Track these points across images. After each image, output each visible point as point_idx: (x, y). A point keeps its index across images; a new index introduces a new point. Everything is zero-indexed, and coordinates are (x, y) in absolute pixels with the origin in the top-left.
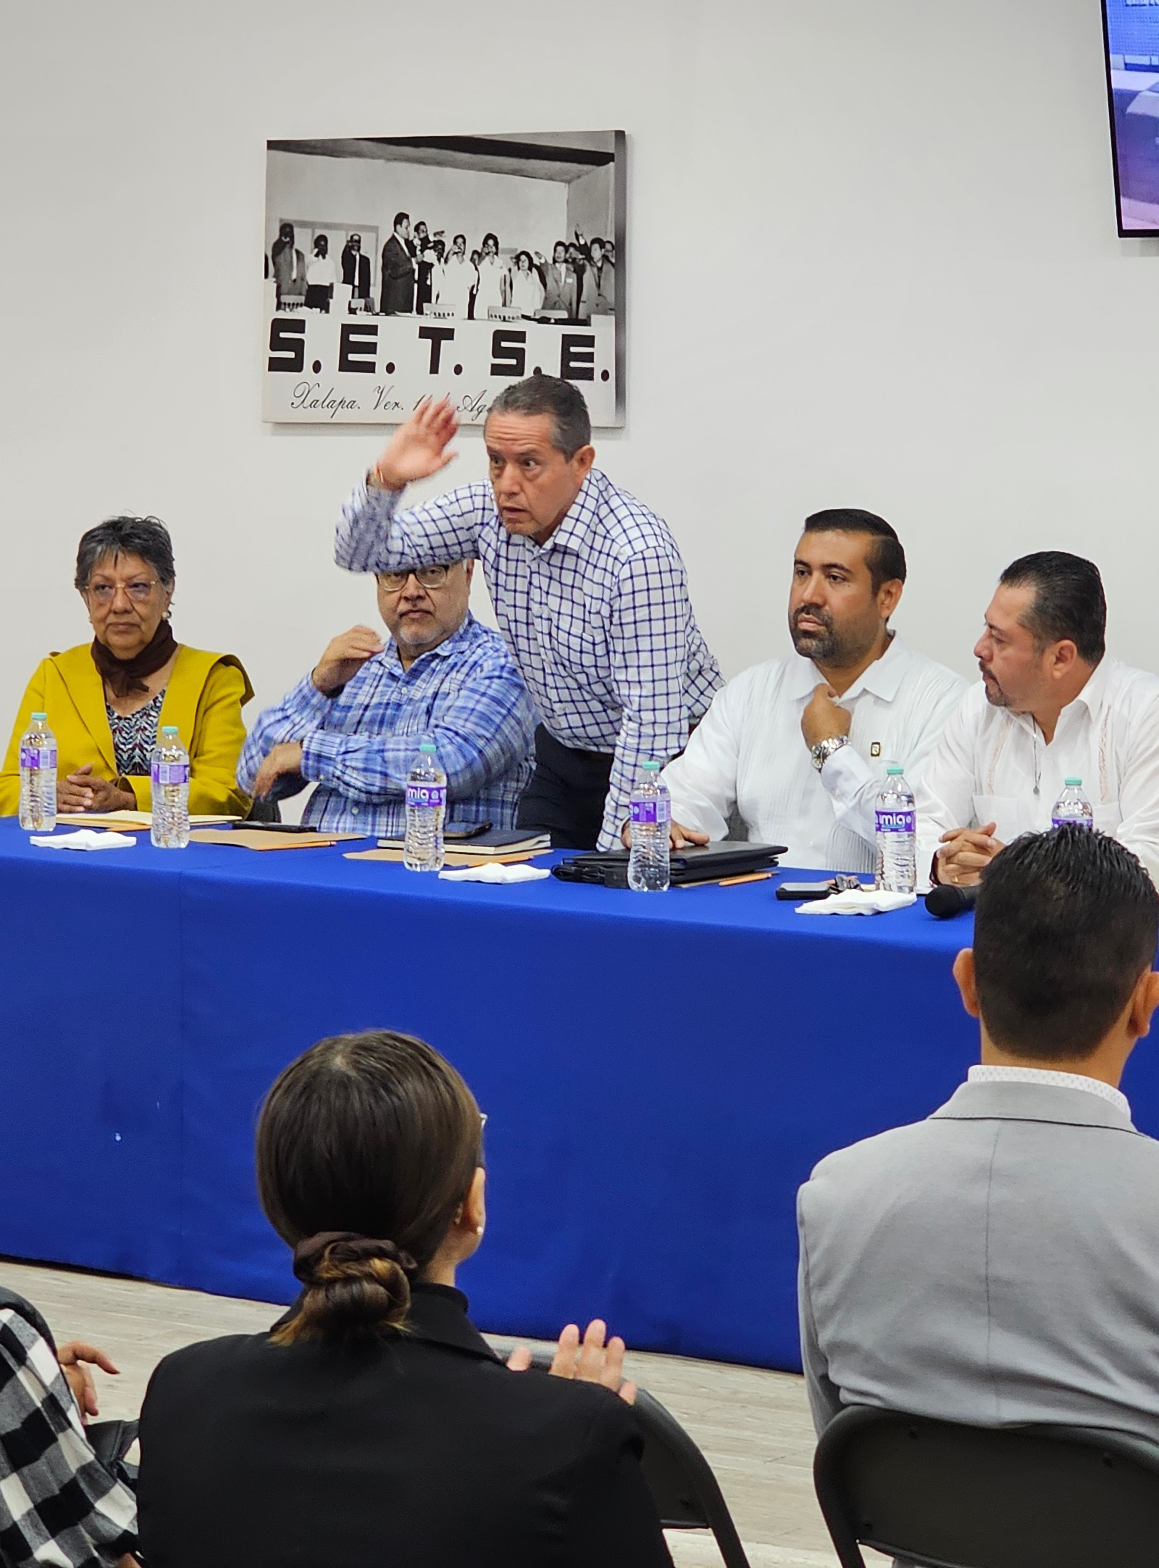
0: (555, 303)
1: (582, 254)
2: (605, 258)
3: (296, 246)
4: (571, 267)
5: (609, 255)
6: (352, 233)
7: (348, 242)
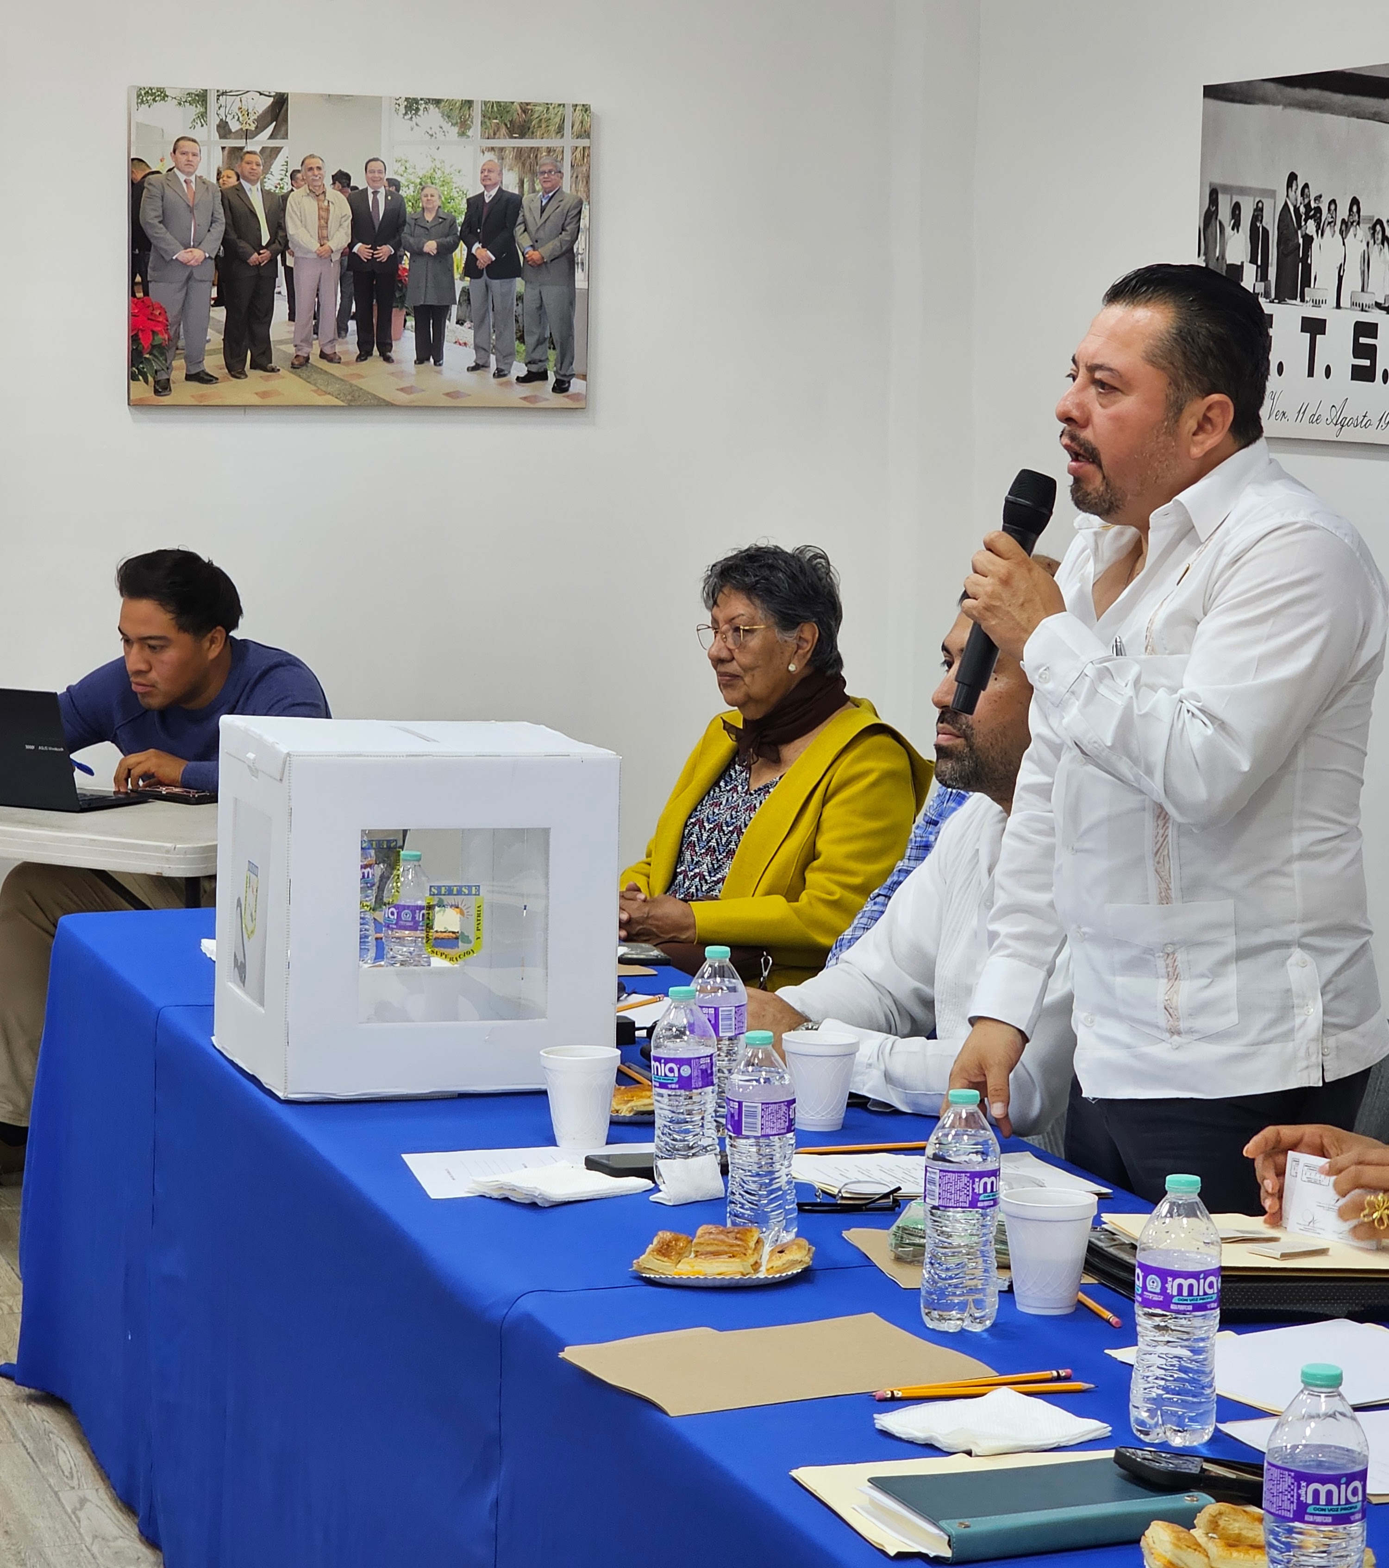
3: (1219, 217)
6: (1257, 200)
7: (1255, 210)
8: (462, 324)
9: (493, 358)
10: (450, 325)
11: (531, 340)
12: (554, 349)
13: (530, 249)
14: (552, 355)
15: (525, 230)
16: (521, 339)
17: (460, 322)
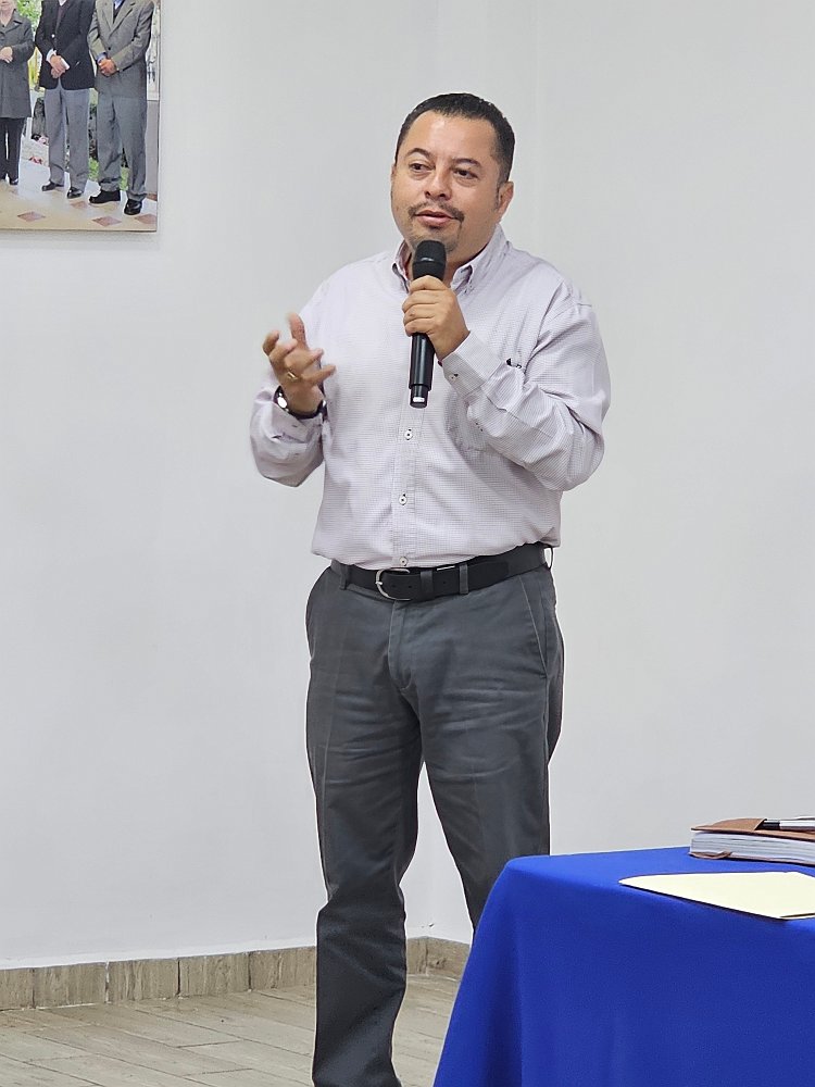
8: (37, 139)
9: (67, 175)
10: (25, 138)
11: (104, 156)
12: (127, 166)
13: (104, 57)
14: (125, 173)
15: (99, 36)
16: (94, 155)
17: (35, 137)
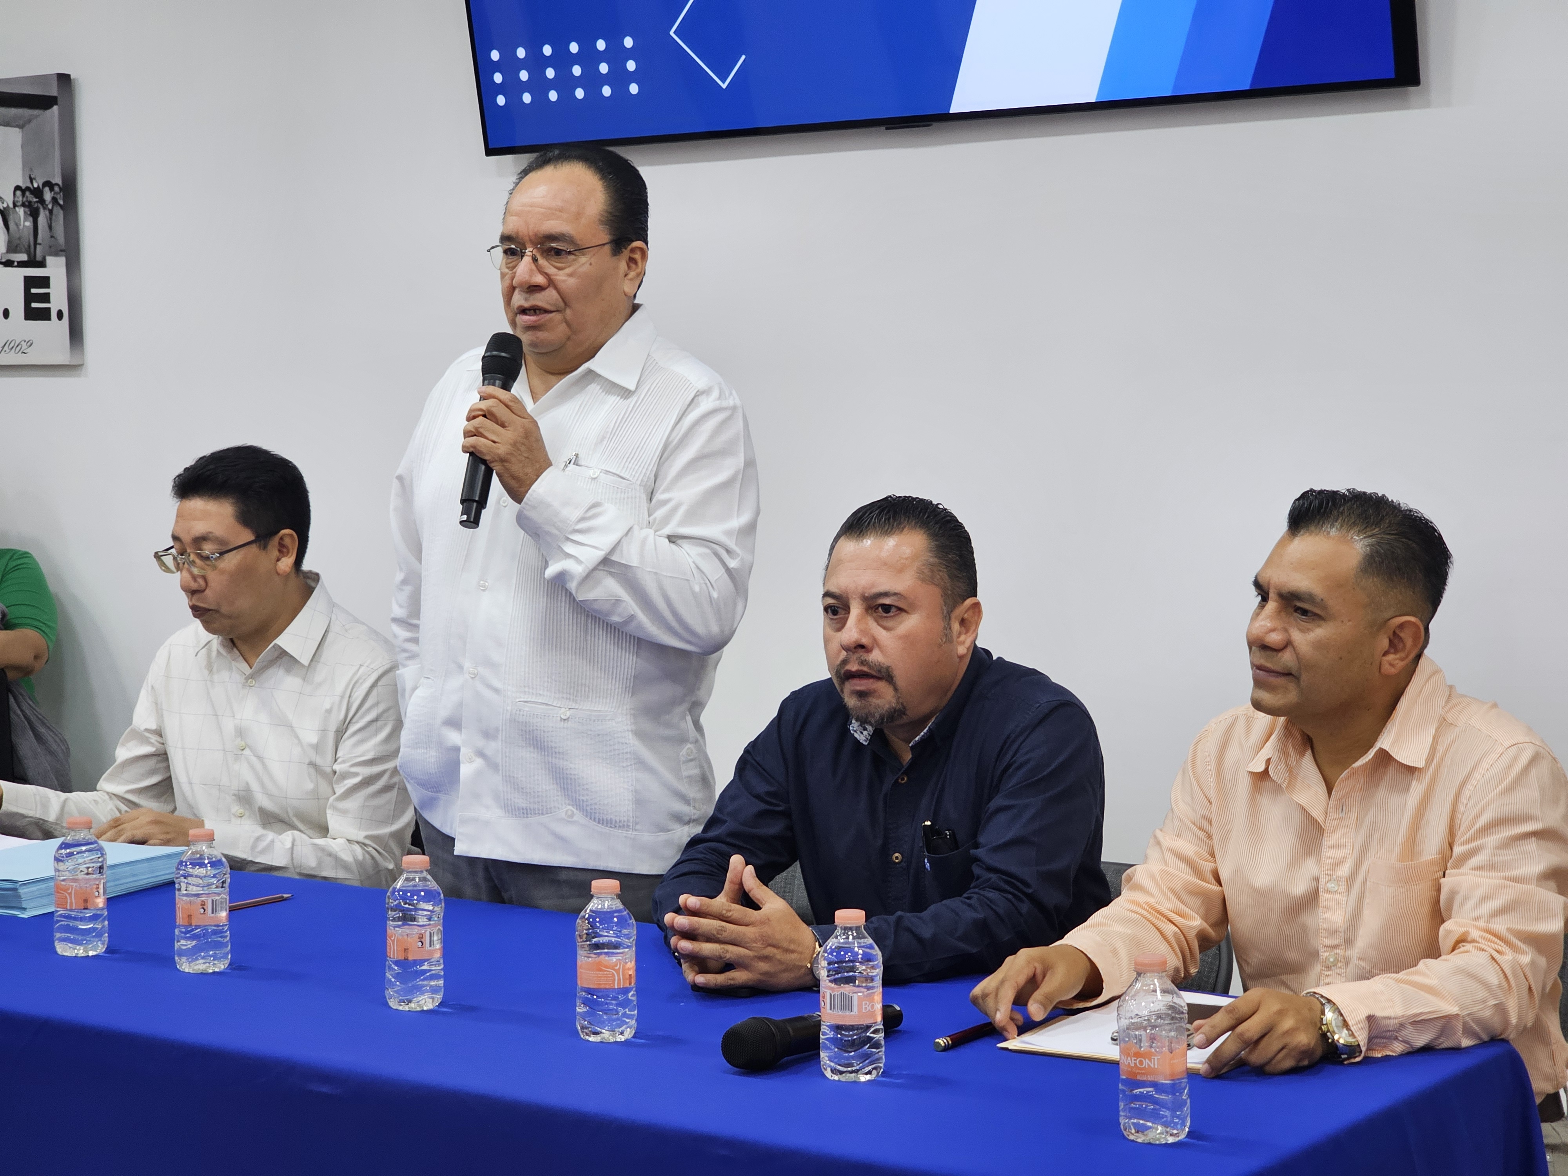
0: (17, 246)
1: (36, 198)
2: (54, 200)
4: (27, 210)
5: (58, 197)
